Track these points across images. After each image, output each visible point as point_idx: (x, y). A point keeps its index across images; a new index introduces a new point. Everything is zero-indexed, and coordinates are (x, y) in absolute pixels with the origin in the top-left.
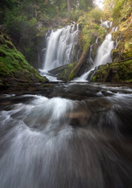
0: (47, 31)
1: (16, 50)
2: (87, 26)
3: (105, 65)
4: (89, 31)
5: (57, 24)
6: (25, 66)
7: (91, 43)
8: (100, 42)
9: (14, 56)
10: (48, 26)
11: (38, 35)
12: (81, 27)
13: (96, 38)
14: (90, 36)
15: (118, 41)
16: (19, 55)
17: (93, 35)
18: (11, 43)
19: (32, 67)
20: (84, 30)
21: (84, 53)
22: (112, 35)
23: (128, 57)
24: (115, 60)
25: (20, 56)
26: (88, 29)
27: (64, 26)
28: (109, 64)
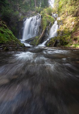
0: (24, 18)
1: (8, 29)
2: (45, 16)
3: (54, 38)
5: (30, 14)
6: (13, 38)
9: (8, 32)
10: (25, 15)
11: (19, 20)
12: (42, 17)
13: (49, 23)
14: (46, 22)
15: (60, 25)
17: (48, 21)
18: (5, 25)
19: (17, 38)
21: (44, 31)
23: (65, 34)
24: (59, 35)
25: (10, 32)
26: (45, 18)
27: (33, 15)
28: (56, 37)
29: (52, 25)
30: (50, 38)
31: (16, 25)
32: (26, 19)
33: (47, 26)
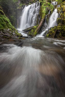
0: (23, 6)
1: (5, 16)
2: (44, 4)
3: (54, 27)
4: (45, 7)
6: (10, 26)
7: (46, 14)
8: (51, 13)
9: (4, 19)
10: (24, 3)
11: (18, 8)
12: (41, 4)
13: (49, 11)
15: (60, 13)
16: (7, 19)
17: (47, 9)
18: (2, 11)
19: (14, 27)
20: (43, 6)
22: (57, 9)
26: (45, 5)
27: (32, 3)
28: (56, 27)
29: (52, 14)
30: (50, 27)
31: (14, 13)
32: (25, 6)
33: (46, 15)
